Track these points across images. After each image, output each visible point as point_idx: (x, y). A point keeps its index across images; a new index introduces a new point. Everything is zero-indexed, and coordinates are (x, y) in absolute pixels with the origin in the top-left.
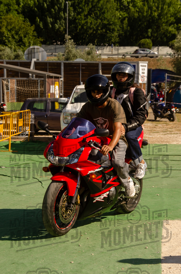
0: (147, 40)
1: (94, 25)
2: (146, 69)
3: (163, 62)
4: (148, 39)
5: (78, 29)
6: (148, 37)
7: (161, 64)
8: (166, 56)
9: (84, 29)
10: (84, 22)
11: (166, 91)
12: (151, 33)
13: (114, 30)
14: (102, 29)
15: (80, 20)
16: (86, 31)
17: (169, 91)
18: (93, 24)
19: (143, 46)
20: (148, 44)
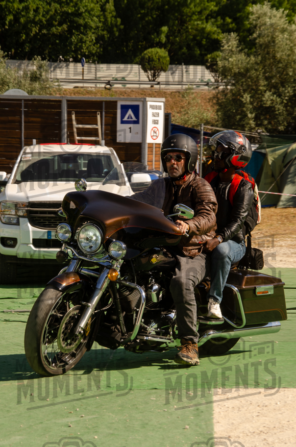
0: (158, 50)
1: (43, 16)
2: (162, 113)
3: (193, 99)
4: (160, 48)
5: (7, 23)
6: (160, 45)
7: (189, 103)
8: (198, 86)
9: (21, 23)
10: (21, 7)
11: (202, 162)
12: (167, 37)
13: (86, 26)
14: (60, 24)
15: (11, 3)
16: (26, 28)
17: (208, 161)
18: (41, 14)
19: (151, 63)
20: (161, 60)
